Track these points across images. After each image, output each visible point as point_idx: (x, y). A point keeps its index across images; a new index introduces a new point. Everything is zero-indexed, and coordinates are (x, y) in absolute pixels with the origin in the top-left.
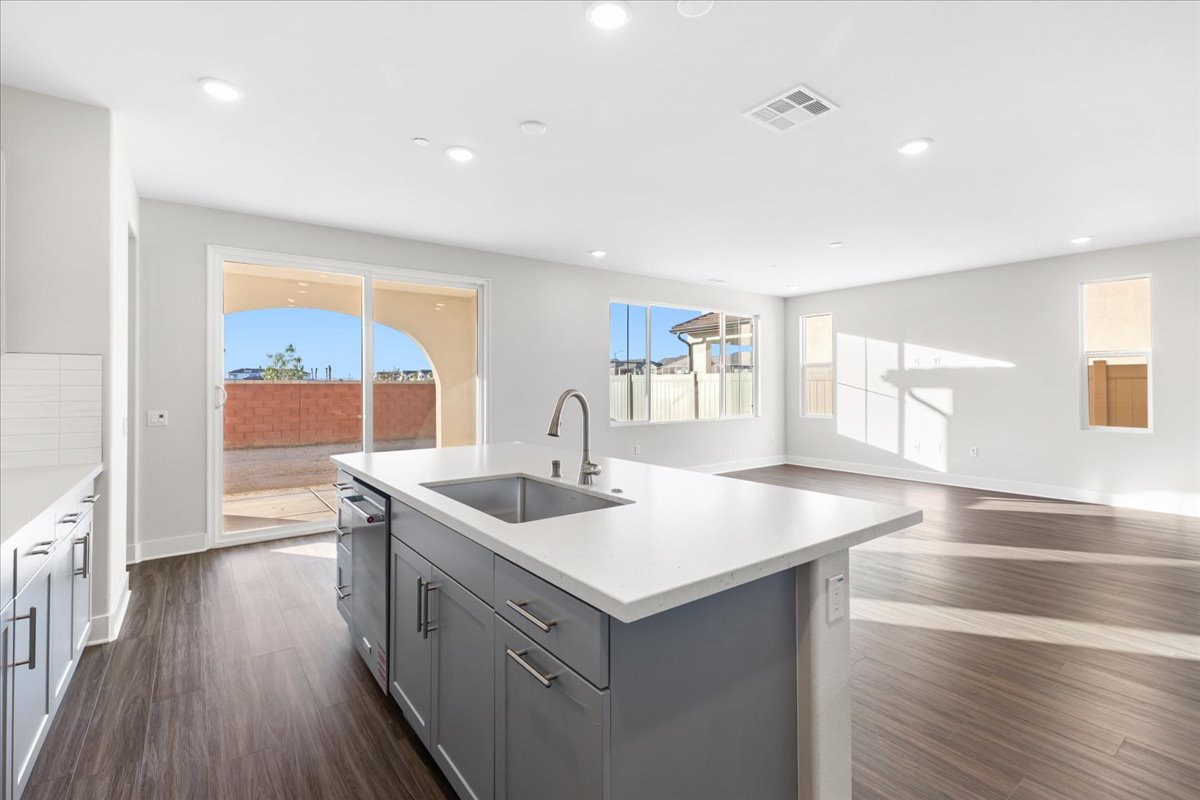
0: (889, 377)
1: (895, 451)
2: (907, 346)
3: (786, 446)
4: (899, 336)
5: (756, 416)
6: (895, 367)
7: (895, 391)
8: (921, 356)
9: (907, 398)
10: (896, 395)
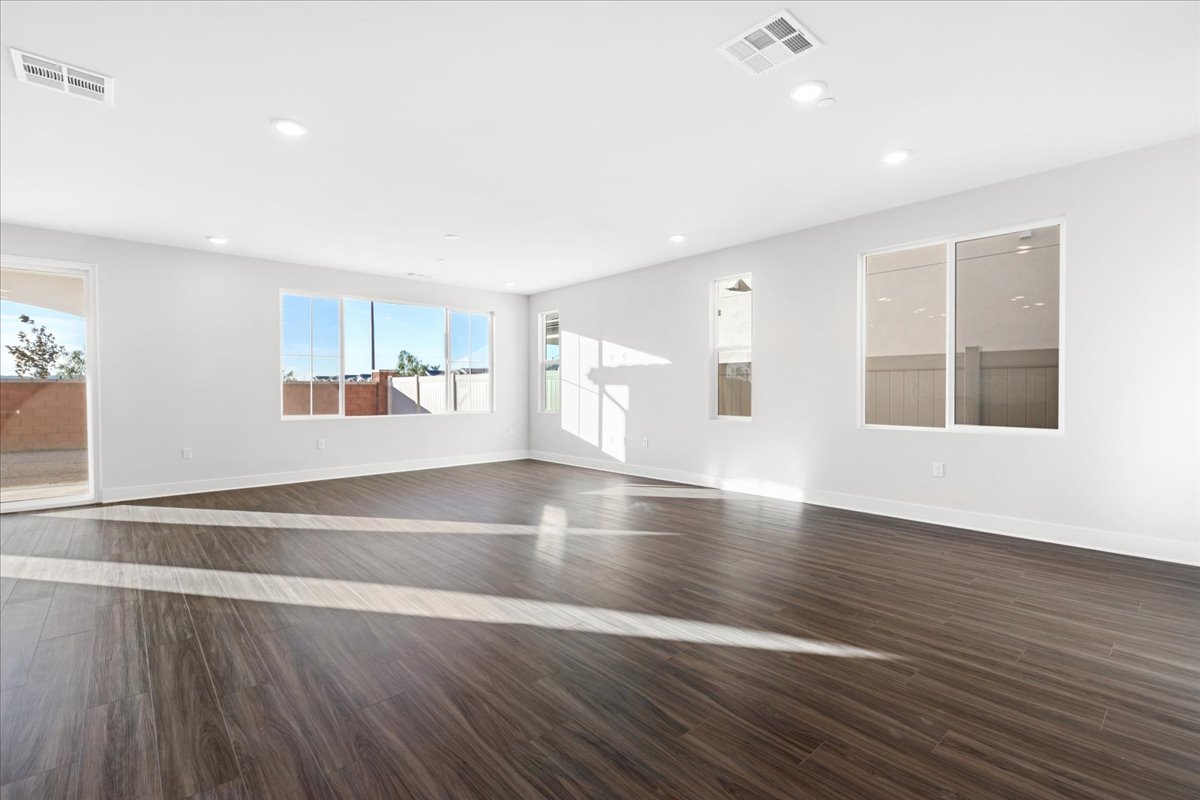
0: (593, 375)
1: (596, 444)
2: (605, 343)
3: (529, 442)
4: (599, 335)
5: (492, 412)
6: (596, 366)
7: (596, 388)
8: (618, 355)
9: (605, 396)
10: (597, 391)
